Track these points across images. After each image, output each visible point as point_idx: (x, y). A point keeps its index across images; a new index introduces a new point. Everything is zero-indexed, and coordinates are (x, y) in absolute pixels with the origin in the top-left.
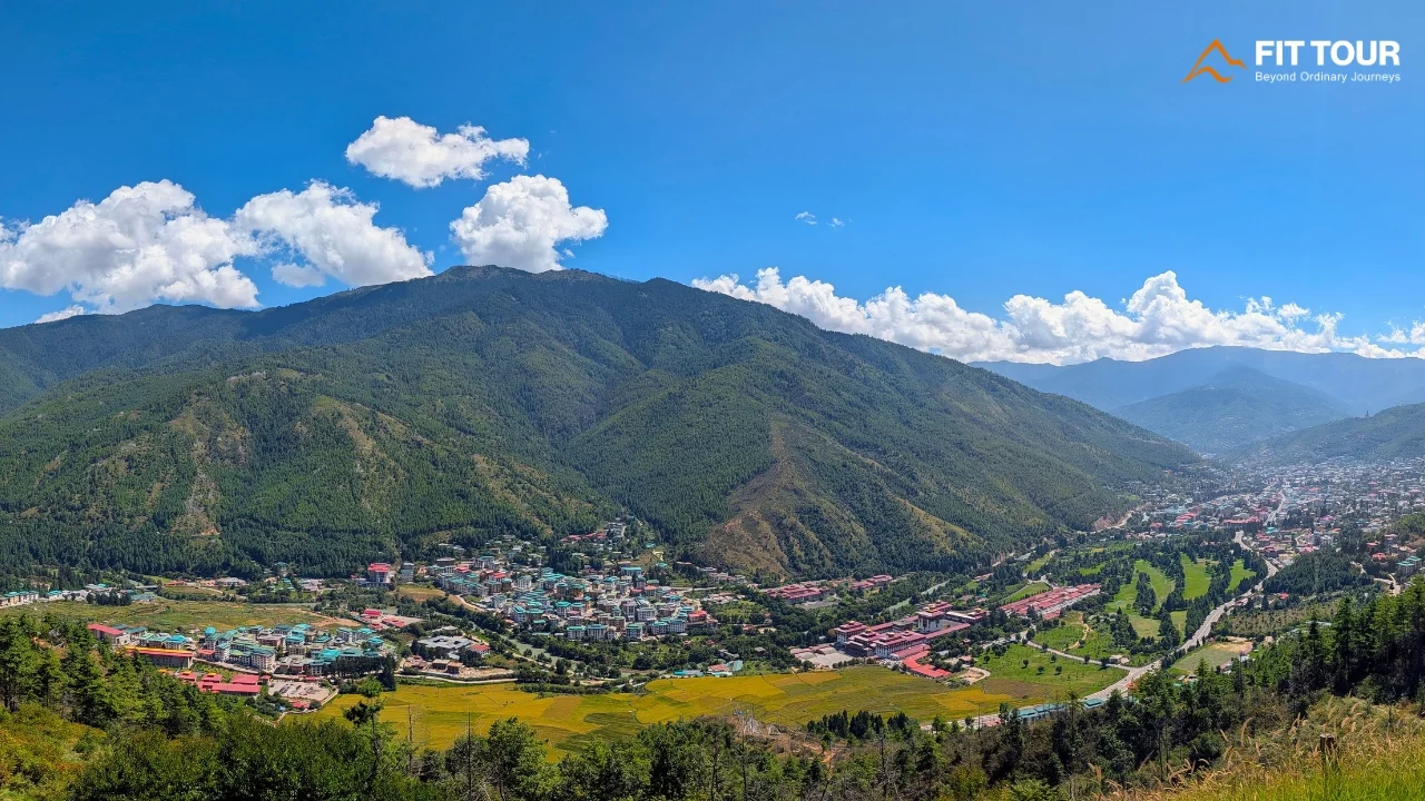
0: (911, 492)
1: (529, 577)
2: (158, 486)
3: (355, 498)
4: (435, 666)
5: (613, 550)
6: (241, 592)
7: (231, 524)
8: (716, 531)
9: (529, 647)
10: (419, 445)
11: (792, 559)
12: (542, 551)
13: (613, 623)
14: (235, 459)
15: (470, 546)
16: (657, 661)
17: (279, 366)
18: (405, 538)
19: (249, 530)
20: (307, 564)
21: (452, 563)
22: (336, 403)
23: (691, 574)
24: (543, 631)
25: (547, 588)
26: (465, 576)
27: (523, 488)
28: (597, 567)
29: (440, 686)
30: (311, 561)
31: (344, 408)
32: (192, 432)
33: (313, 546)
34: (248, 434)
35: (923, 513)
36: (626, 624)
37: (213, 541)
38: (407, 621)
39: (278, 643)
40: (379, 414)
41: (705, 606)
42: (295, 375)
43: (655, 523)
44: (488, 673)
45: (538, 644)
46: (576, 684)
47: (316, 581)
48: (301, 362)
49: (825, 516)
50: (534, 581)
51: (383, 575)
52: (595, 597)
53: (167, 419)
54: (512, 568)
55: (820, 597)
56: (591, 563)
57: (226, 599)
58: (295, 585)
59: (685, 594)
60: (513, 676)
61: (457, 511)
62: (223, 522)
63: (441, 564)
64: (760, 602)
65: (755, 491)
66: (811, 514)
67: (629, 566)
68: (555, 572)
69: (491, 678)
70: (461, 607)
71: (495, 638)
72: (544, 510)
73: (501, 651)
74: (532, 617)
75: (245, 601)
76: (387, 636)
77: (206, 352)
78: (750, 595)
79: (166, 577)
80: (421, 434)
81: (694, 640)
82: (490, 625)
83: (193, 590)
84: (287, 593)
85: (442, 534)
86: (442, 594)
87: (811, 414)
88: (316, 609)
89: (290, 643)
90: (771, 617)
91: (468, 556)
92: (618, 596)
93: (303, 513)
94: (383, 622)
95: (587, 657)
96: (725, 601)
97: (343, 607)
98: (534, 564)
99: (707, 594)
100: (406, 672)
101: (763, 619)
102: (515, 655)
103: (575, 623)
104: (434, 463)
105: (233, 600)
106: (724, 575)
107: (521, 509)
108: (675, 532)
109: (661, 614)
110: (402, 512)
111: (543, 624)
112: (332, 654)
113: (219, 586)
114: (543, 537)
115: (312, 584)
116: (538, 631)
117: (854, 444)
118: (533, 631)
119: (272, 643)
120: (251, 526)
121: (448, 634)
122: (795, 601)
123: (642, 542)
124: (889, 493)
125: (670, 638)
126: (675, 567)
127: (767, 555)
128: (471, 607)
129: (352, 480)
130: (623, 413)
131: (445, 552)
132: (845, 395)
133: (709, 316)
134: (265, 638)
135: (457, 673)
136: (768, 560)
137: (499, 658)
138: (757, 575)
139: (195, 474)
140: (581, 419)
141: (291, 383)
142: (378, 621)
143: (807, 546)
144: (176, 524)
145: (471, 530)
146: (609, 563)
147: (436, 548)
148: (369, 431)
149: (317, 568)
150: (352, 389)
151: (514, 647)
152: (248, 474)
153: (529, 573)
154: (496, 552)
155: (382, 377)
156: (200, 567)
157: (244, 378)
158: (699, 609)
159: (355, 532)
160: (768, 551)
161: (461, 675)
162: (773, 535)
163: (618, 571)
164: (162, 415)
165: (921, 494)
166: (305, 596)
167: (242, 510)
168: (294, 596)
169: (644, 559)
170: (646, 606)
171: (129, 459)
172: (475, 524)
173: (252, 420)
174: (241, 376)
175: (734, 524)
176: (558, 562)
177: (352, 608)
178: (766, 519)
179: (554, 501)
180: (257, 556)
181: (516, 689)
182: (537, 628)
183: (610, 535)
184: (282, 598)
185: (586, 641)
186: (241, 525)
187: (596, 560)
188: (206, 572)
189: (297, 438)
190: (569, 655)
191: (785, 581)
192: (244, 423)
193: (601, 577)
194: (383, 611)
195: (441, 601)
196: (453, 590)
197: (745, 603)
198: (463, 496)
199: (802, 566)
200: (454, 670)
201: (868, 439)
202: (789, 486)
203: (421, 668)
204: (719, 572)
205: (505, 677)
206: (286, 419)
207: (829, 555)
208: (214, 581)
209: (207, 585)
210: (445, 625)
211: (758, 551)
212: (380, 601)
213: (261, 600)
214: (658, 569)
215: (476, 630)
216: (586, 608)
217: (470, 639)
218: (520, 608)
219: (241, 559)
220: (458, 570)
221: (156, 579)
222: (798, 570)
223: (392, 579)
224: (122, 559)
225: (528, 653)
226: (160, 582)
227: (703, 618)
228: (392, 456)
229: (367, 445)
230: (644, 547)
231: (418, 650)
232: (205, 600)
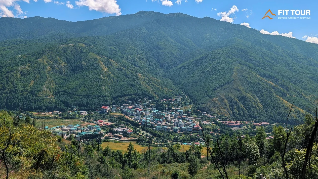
0: (284, 95)
1: (149, 111)
2: (33, 81)
3: (100, 86)
4: (115, 136)
5: (176, 104)
6: (60, 115)
7: (58, 94)
8: (209, 101)
9: (144, 132)
10: (122, 70)
11: (234, 113)
12: (154, 103)
13: (170, 126)
14: (61, 74)
15: (134, 101)
16: (180, 139)
17: (78, 42)
18: (114, 98)
19: (64, 96)
20: (82, 106)
21: (127, 106)
22: (96, 56)
23: (198, 114)
24: (150, 127)
25: (154, 115)
26: (130, 109)
27: (152, 84)
28: (170, 109)
29: (115, 142)
30: (83, 106)
31: (99, 58)
32: (46, 63)
33: (85, 101)
34: (66, 64)
35: (286, 102)
36: (174, 127)
37: (52, 99)
38: (110, 123)
39: (68, 130)
40: (110, 60)
41: (200, 124)
42: (83, 45)
43: (191, 97)
44: (129, 139)
45: (147, 131)
46: (154, 143)
47: (85, 112)
48: (86, 41)
49: (247, 100)
50: (150, 112)
51: (106, 109)
52: (166, 118)
53: (37, 58)
54: (145, 108)
55: (239, 126)
56: (168, 108)
57: (55, 118)
58: (78, 113)
59: (195, 120)
60: (136, 140)
61: (131, 91)
62: (56, 93)
63: (125, 106)
64: (219, 125)
65: (225, 89)
66: (243, 99)
67: (179, 109)
68: (157, 110)
69: (130, 140)
70: (128, 119)
71: (135, 129)
72: (157, 91)
73: (136, 133)
74: (147, 123)
75: (61, 118)
76: (103, 128)
77: (54, 36)
78: (216, 123)
79: (35, 111)
80: (123, 66)
81: (194, 134)
82: (135, 125)
83: (44, 115)
84: (75, 115)
85: (126, 97)
86: (123, 115)
87: (251, 65)
88: (83, 120)
89: (72, 130)
90: (220, 130)
91: (133, 104)
92: (174, 118)
93: (82, 90)
94: (103, 124)
95: (160, 136)
96: (207, 123)
97: (92, 119)
98: (151, 107)
99: (202, 120)
100: (106, 138)
101: (218, 130)
102: (140, 134)
103: (159, 125)
104: (126, 76)
105: (57, 118)
106: (209, 115)
107: (150, 90)
108: (196, 100)
109: (186, 125)
110: (114, 90)
111: (150, 125)
112: (84, 133)
113: (53, 114)
114: (155, 99)
115: (84, 113)
116: (148, 127)
117: (265, 76)
118: (147, 127)
119: (66, 130)
120: (65, 95)
121: (122, 127)
122: (230, 126)
123: (185, 103)
124: (274, 94)
125: (186, 132)
126: (194, 111)
127: (225, 110)
128: (131, 119)
129: (99, 80)
130: (187, 62)
131: (126, 102)
132: (266, 58)
133: (222, 30)
134: (64, 129)
135: (121, 138)
136: (225, 112)
137: (135, 135)
138: (220, 116)
139: (46, 77)
140: (174, 64)
141: (82, 48)
142: (102, 124)
143: (239, 109)
144: (39, 94)
145: (134, 96)
146: (173, 108)
147: (123, 101)
148: (106, 65)
149: (86, 108)
150: (102, 51)
151: (140, 131)
152: (65, 78)
153: (149, 110)
154: (141, 103)
155: (113, 48)
156: (47, 108)
157: (65, 46)
158: (198, 125)
159: (99, 96)
160: (226, 109)
161: (122, 139)
162: (228, 104)
163: (176, 111)
164: (35, 57)
165: (288, 95)
166: (81, 116)
167: (62, 90)
168: (77, 116)
169: (185, 108)
170: (181, 122)
171: (21, 72)
172: (136, 94)
173: (68, 60)
174: (65, 45)
175: (215, 99)
176: (158, 107)
177: (95, 120)
178: (227, 99)
179: (161, 89)
180: (67, 104)
181: (136, 144)
182: (148, 126)
183: (176, 100)
184: (74, 117)
185: (161, 131)
186: (62, 94)
187: (170, 107)
188: (49, 109)
189: (82, 67)
190: (155, 135)
191: (229, 120)
192: (65, 61)
193: (170, 112)
194: (104, 121)
195: (122, 117)
196: (126, 114)
197: (213, 124)
198: (133, 86)
199: (236, 115)
200: (120, 137)
201: (271, 74)
202: (236, 89)
203: (111, 137)
204: (208, 114)
205: (134, 140)
206: (79, 60)
207: (247, 113)
208: (51, 112)
209: (49, 114)
210: (122, 124)
211: (222, 109)
212: (104, 118)
213: (66, 118)
214: (188, 111)
215: (131, 126)
216: (163, 121)
217: (128, 128)
218: (144, 120)
219: (61, 105)
220: (129, 108)
221: (31, 112)
222: (235, 117)
223: (109, 111)
224: (19, 106)
225: (143, 134)
226: (32, 113)
227: (198, 128)
228: (113, 73)
229: (105, 69)
230: (186, 104)
231: (111, 131)
232: (48, 118)
